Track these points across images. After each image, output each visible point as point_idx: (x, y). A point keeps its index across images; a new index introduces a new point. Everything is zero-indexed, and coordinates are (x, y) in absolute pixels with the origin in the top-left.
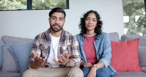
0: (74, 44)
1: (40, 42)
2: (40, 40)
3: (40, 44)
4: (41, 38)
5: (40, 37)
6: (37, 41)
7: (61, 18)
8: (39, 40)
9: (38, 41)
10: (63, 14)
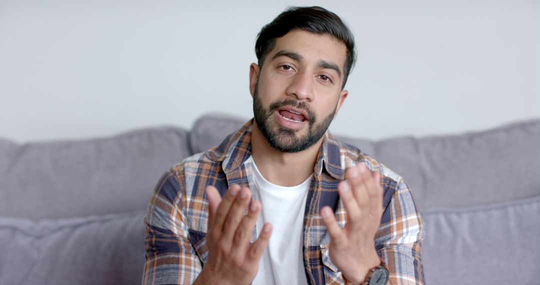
0: (395, 233)
1: (189, 221)
2: (192, 205)
3: (191, 232)
4: (194, 194)
5: (190, 188)
6: (170, 210)
7: (326, 66)
8: (181, 205)
9: (176, 209)
10: (343, 48)
